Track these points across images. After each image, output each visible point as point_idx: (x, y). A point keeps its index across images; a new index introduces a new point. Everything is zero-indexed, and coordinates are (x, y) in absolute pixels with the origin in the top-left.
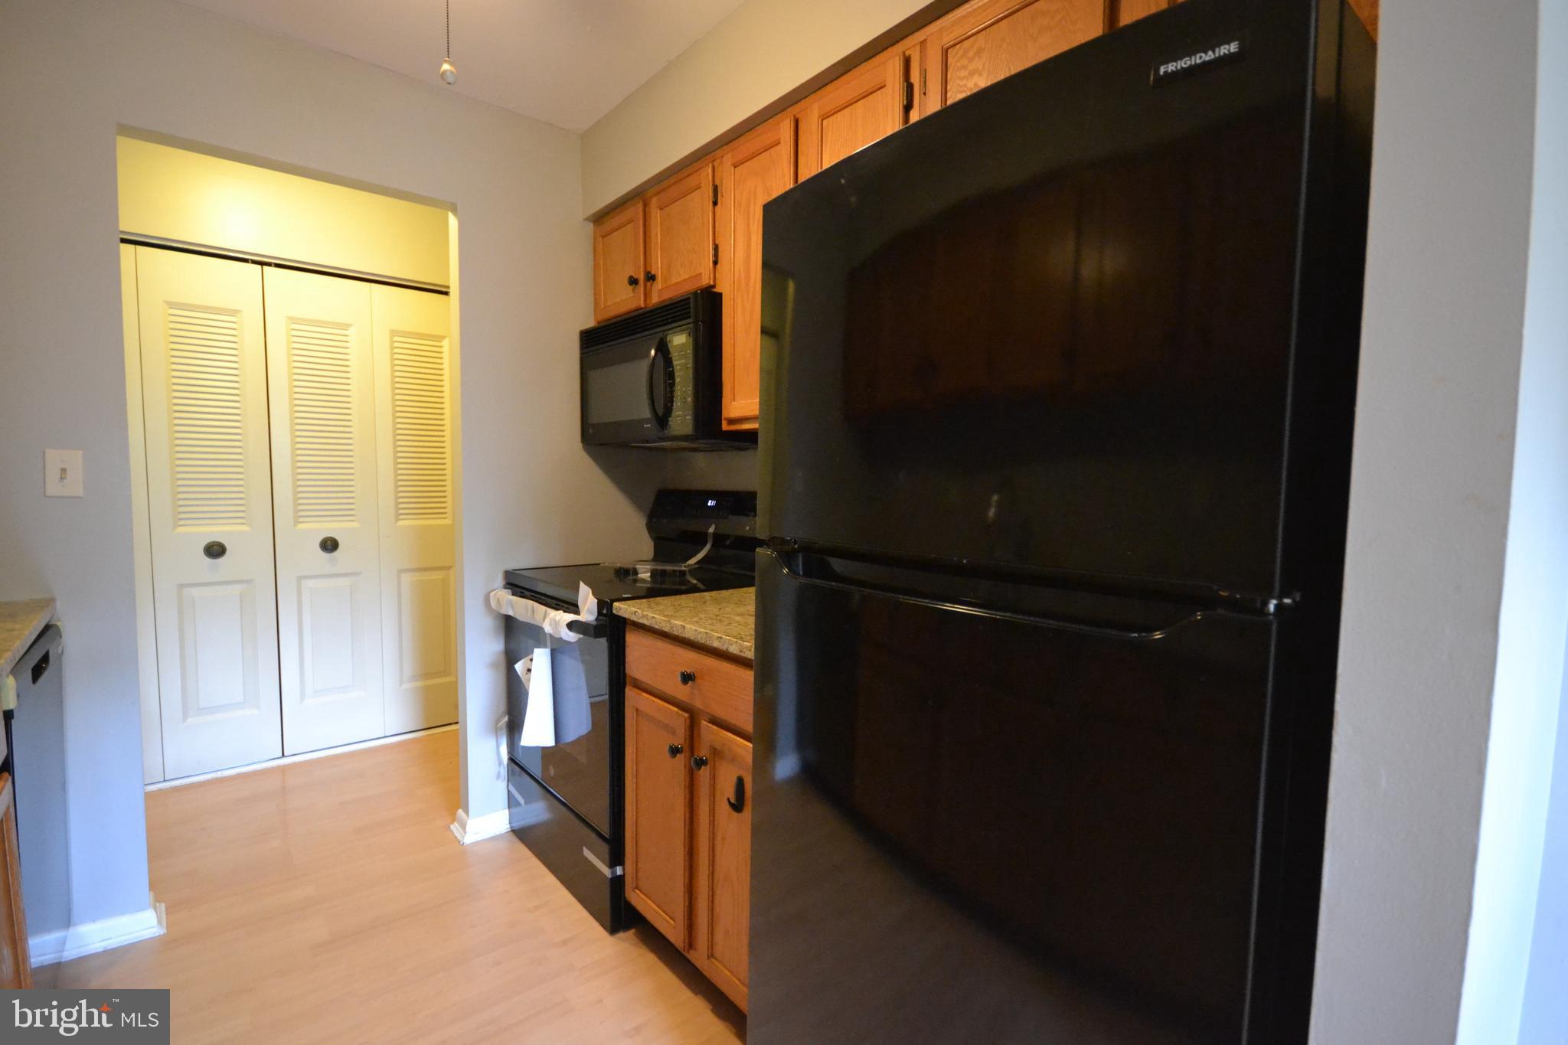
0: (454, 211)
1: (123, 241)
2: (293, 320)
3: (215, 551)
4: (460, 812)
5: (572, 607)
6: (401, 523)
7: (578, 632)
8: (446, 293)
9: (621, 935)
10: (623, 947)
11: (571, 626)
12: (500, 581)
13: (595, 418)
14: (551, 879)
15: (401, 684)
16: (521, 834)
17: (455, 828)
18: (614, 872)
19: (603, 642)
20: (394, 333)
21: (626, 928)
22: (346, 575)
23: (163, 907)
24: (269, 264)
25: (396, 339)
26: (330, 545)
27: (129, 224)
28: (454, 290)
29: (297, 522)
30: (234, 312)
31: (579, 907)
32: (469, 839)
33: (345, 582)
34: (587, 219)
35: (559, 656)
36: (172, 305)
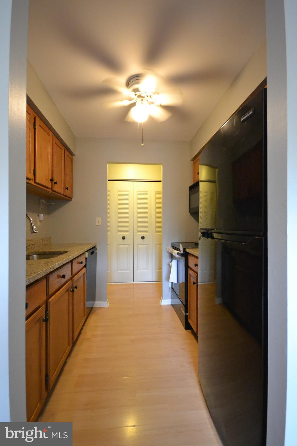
0: (162, 165)
1: (108, 181)
2: (138, 191)
3: (124, 238)
4: (162, 298)
5: (179, 250)
6: (157, 233)
7: (180, 255)
8: (161, 182)
9: (188, 330)
10: (188, 333)
11: (178, 254)
12: (170, 245)
13: (192, 207)
14: (176, 316)
15: (156, 270)
16: (173, 306)
17: (160, 301)
18: (186, 314)
19: (184, 258)
20: (156, 192)
21: (189, 329)
22: (146, 244)
23: (109, 303)
24: (134, 181)
25: (157, 193)
26: (143, 238)
27: (109, 177)
28: (162, 181)
29: (137, 233)
30: (128, 191)
31: (180, 322)
32: (162, 304)
33: (146, 246)
34: (191, 161)
35: (178, 262)
36: (119, 191)
